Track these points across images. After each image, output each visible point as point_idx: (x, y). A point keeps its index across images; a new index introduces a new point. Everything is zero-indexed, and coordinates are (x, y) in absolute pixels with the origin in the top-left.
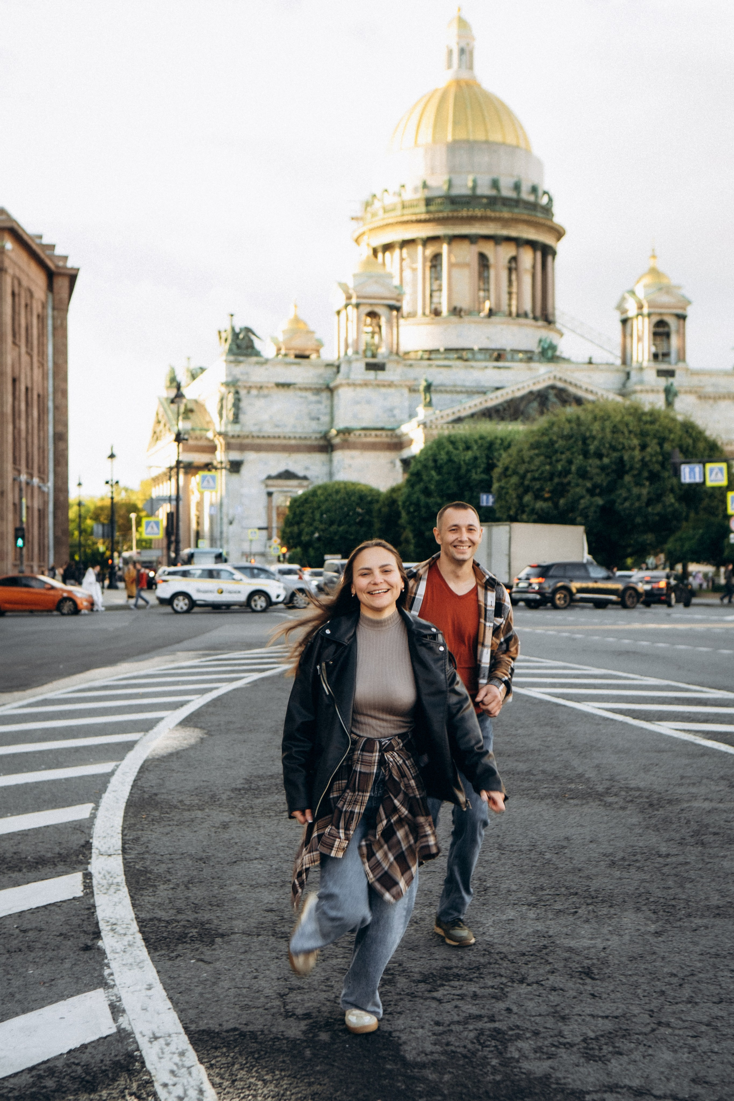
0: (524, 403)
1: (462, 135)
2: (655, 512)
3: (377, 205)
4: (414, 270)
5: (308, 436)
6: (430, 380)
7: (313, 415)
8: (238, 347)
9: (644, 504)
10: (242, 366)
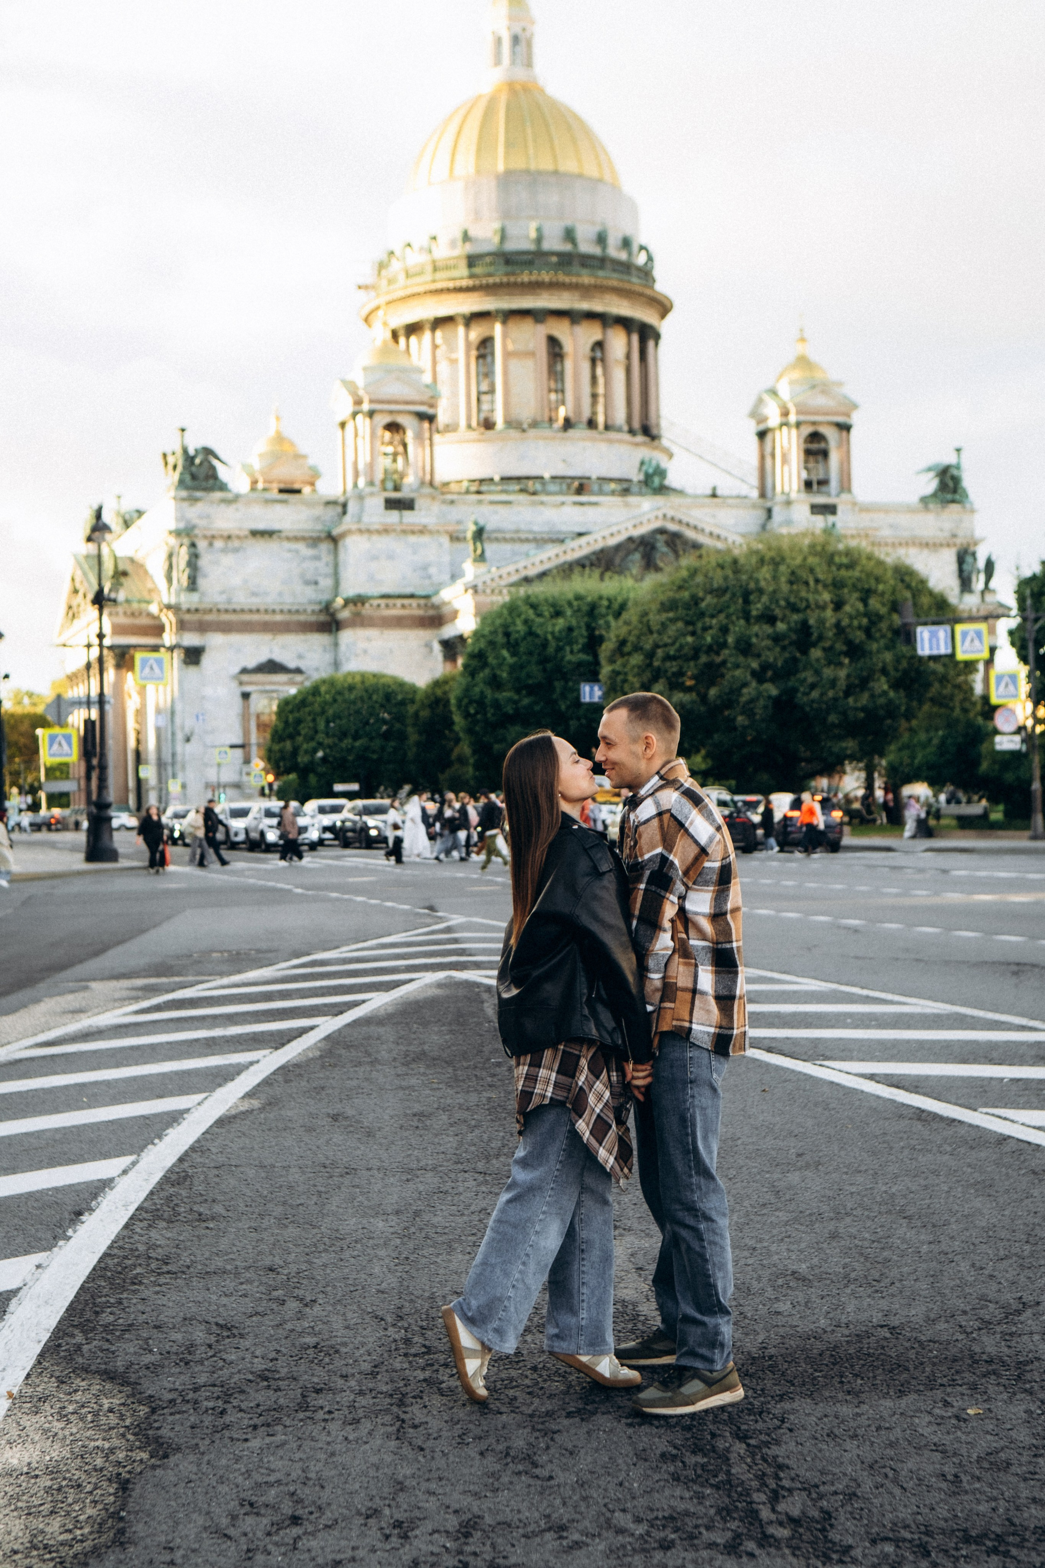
0: (621, 554)
1: (519, 163)
2: (859, 705)
3: (396, 266)
4: (454, 362)
5: (301, 608)
6: (482, 522)
7: (309, 576)
8: (194, 477)
9: (841, 694)
10: (200, 505)
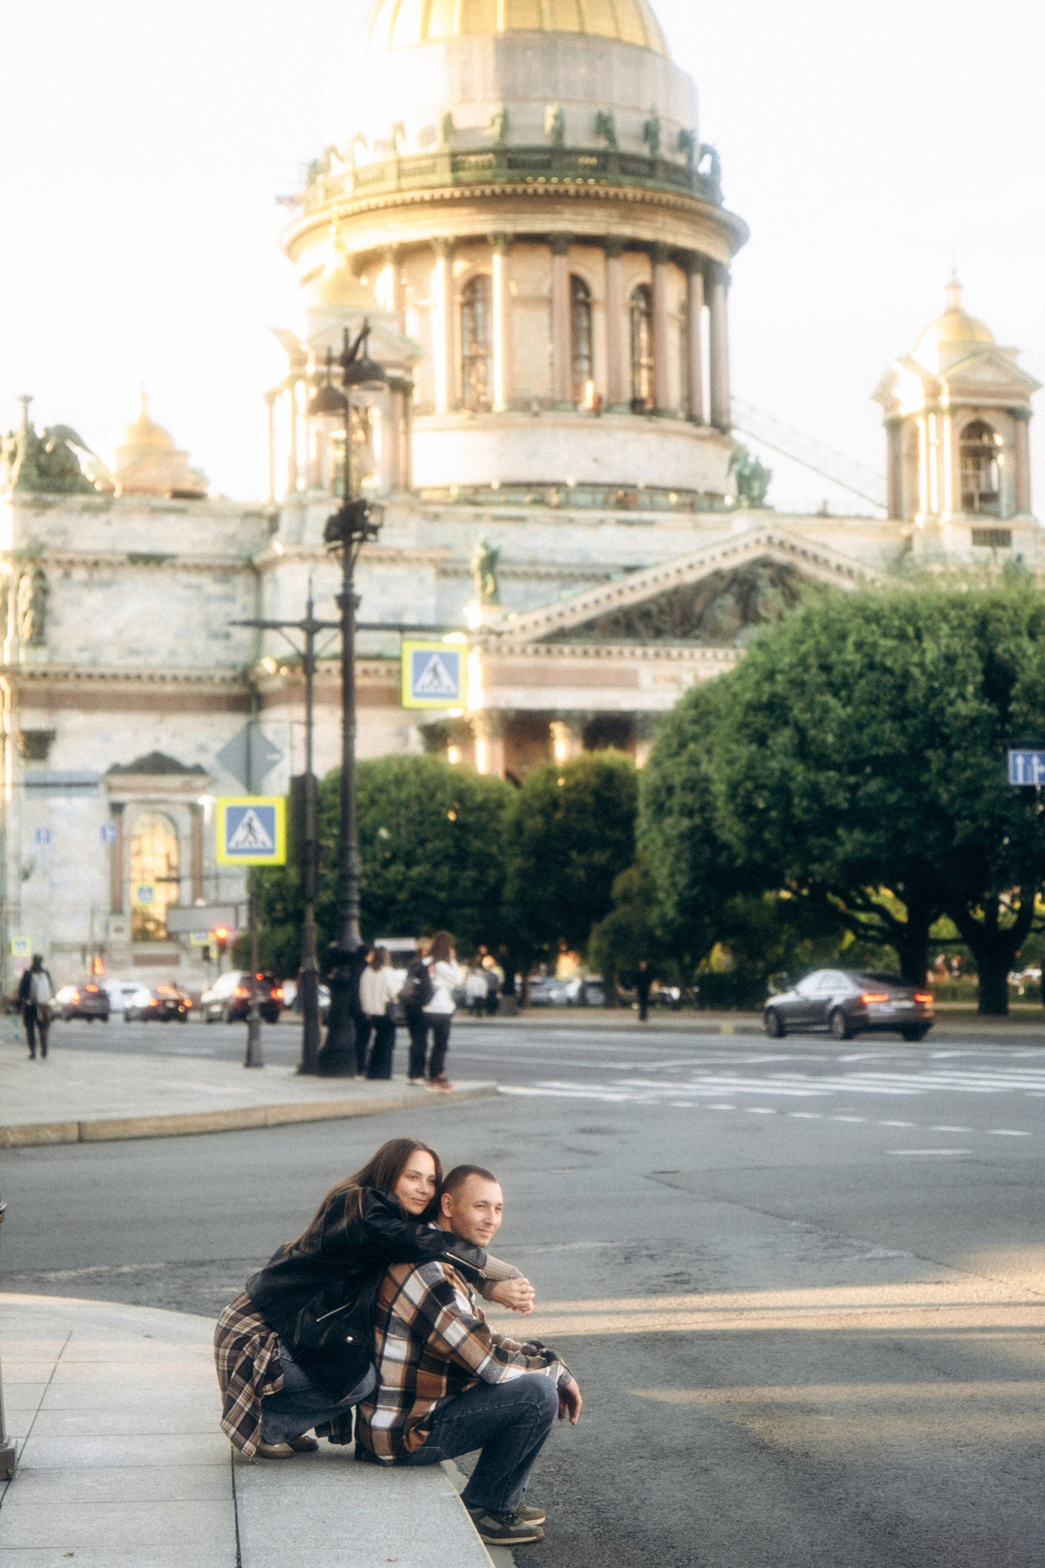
0: (705, 596)
1: (528, 21)
3: (338, 169)
5: (205, 674)
7: (214, 627)
8: (43, 471)
10: (52, 514)
